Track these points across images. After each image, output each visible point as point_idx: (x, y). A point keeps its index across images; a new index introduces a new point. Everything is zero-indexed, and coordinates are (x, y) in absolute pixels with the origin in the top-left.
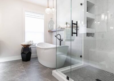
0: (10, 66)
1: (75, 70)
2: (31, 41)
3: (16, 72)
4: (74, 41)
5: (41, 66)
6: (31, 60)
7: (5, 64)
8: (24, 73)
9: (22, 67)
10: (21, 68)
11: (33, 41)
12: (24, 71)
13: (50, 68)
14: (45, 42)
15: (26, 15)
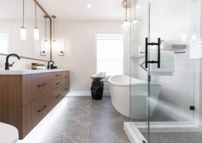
0: (77, 102)
1: (173, 133)
2: (102, 73)
3: (80, 112)
4: (172, 75)
5: (113, 110)
6: (103, 99)
7: (73, 99)
8: (87, 115)
9: (89, 107)
10: (87, 107)
11: (105, 73)
12: (89, 112)
13: (124, 117)
14: (125, 75)
15: (98, 38)
